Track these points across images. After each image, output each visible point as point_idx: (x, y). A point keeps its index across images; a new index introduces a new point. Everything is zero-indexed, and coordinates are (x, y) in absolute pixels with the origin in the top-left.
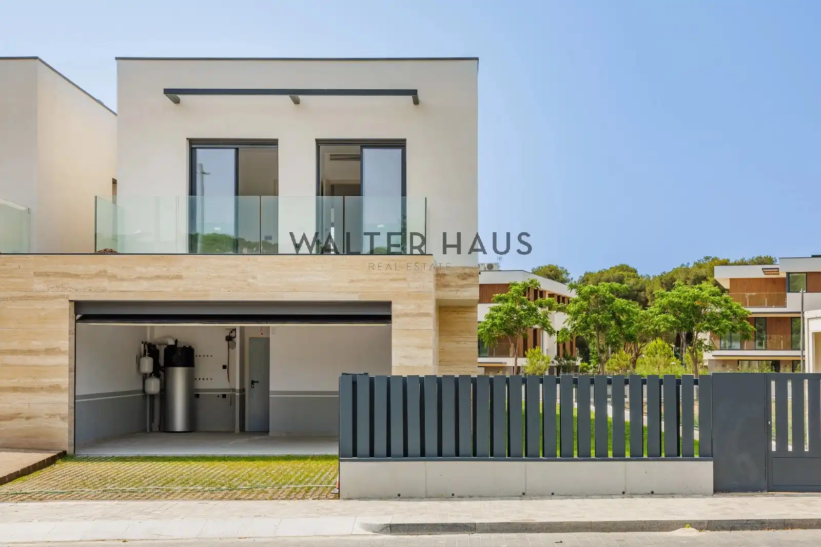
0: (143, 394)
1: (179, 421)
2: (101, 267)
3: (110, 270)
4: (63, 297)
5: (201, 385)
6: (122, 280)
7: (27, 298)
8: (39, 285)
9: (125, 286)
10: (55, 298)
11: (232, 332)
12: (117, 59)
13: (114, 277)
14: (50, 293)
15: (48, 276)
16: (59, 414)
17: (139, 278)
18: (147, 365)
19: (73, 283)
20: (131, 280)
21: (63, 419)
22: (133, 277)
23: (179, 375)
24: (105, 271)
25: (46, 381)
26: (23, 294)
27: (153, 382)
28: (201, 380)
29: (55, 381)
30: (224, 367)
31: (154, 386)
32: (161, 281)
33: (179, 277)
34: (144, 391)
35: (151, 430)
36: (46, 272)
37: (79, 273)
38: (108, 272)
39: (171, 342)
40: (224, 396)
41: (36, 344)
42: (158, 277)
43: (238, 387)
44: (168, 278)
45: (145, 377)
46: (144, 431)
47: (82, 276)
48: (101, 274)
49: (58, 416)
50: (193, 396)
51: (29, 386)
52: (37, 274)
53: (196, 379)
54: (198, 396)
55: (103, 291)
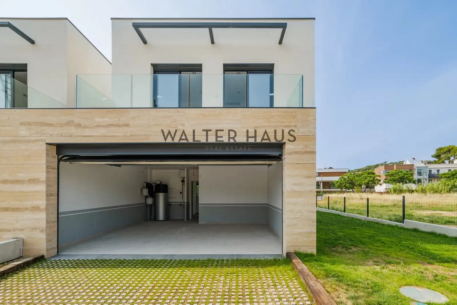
0: (145, 205)
1: (161, 216)
2: (69, 118)
3: (77, 120)
4: (42, 140)
5: (171, 200)
6: (85, 127)
7: (15, 141)
8: (23, 132)
9: (87, 132)
10: (36, 141)
11: (184, 178)
12: (112, 19)
13: (79, 125)
14: (32, 138)
15: (31, 125)
16: (39, 228)
17: (98, 126)
18: (146, 192)
19: (49, 130)
20: (92, 128)
21: (42, 231)
22: (93, 126)
23: (161, 197)
24: (73, 121)
25: (29, 204)
26: (12, 138)
27: (149, 200)
28: (172, 198)
29: (36, 203)
30: (181, 193)
31: (150, 201)
32: (114, 128)
33: (127, 125)
34: (146, 203)
35: (150, 219)
36: (28, 122)
37: (53, 123)
38: (75, 121)
39: (158, 183)
40: (181, 205)
41: (21, 176)
42: (112, 125)
43: (186, 201)
44: (118, 126)
45: (146, 197)
46: (146, 220)
47: (55, 125)
48: (69, 124)
49: (38, 229)
50: (168, 205)
51: (17, 207)
52: (22, 124)
53: (169, 198)
54: (170, 205)
55: (71, 136)
